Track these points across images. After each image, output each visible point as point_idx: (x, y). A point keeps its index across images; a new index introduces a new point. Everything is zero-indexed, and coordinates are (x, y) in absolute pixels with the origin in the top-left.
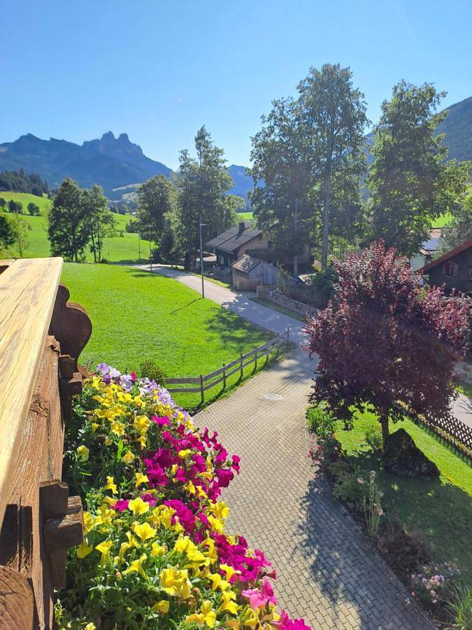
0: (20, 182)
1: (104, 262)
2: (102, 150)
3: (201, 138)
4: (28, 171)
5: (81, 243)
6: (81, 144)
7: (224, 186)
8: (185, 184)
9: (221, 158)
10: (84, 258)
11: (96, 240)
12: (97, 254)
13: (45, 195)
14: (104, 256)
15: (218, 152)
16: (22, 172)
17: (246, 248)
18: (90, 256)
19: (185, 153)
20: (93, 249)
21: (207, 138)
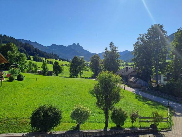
0: (52, 56)
1: (83, 78)
2: (72, 48)
3: (111, 45)
4: (54, 53)
5: (78, 72)
6: (67, 46)
7: (118, 57)
8: (106, 56)
9: (117, 49)
10: (78, 77)
11: (81, 72)
12: (81, 76)
13: (58, 60)
14: (83, 76)
15: (116, 48)
16: (53, 53)
17: (131, 75)
18: (79, 76)
19: (106, 48)
20: (80, 74)
21: (113, 45)
